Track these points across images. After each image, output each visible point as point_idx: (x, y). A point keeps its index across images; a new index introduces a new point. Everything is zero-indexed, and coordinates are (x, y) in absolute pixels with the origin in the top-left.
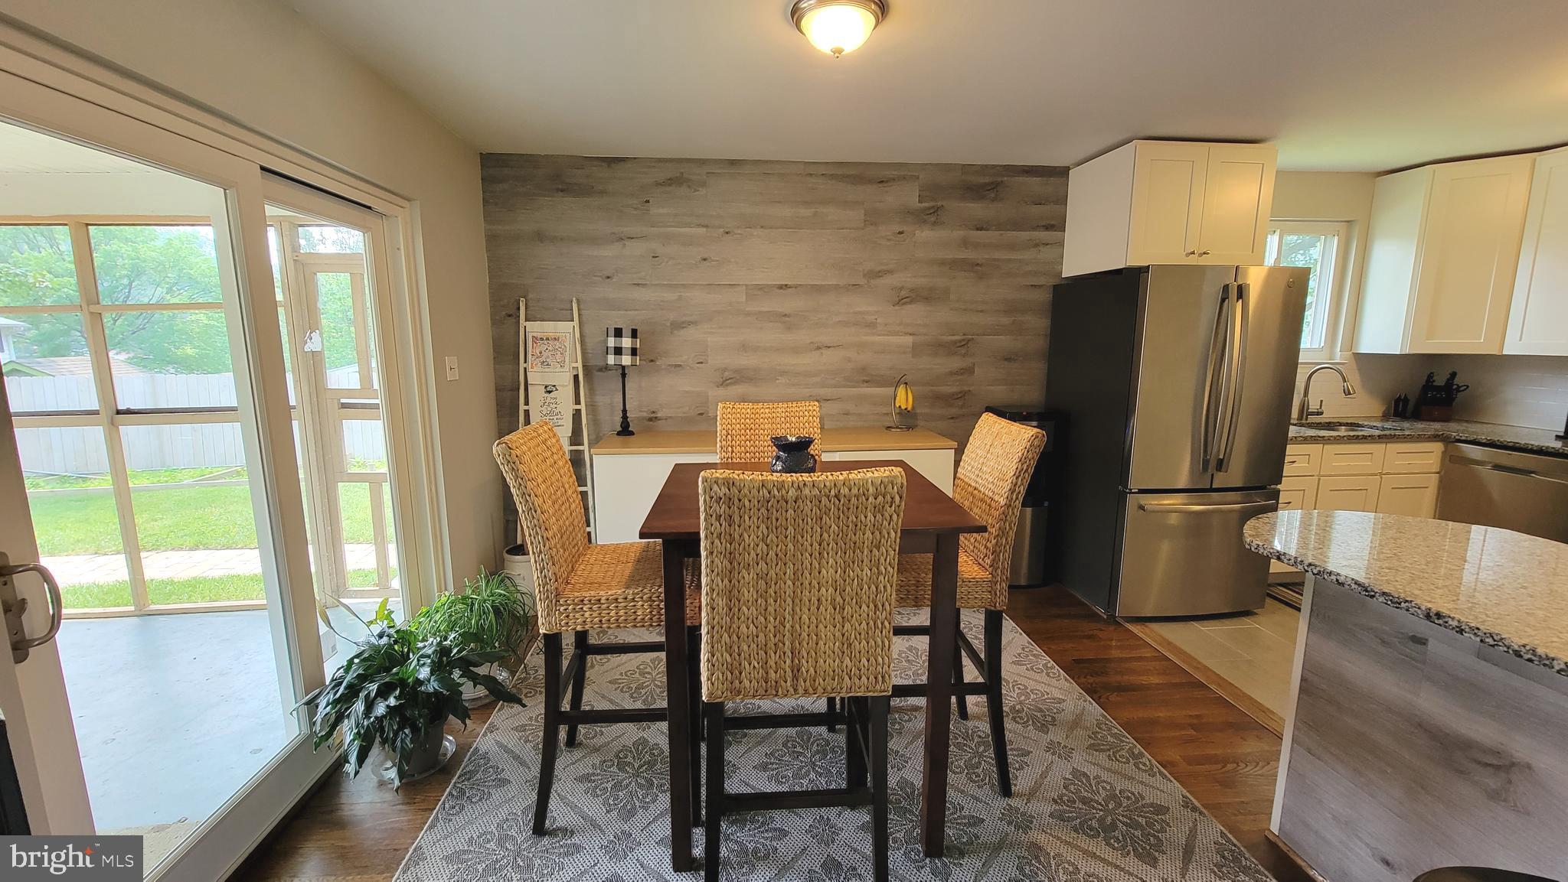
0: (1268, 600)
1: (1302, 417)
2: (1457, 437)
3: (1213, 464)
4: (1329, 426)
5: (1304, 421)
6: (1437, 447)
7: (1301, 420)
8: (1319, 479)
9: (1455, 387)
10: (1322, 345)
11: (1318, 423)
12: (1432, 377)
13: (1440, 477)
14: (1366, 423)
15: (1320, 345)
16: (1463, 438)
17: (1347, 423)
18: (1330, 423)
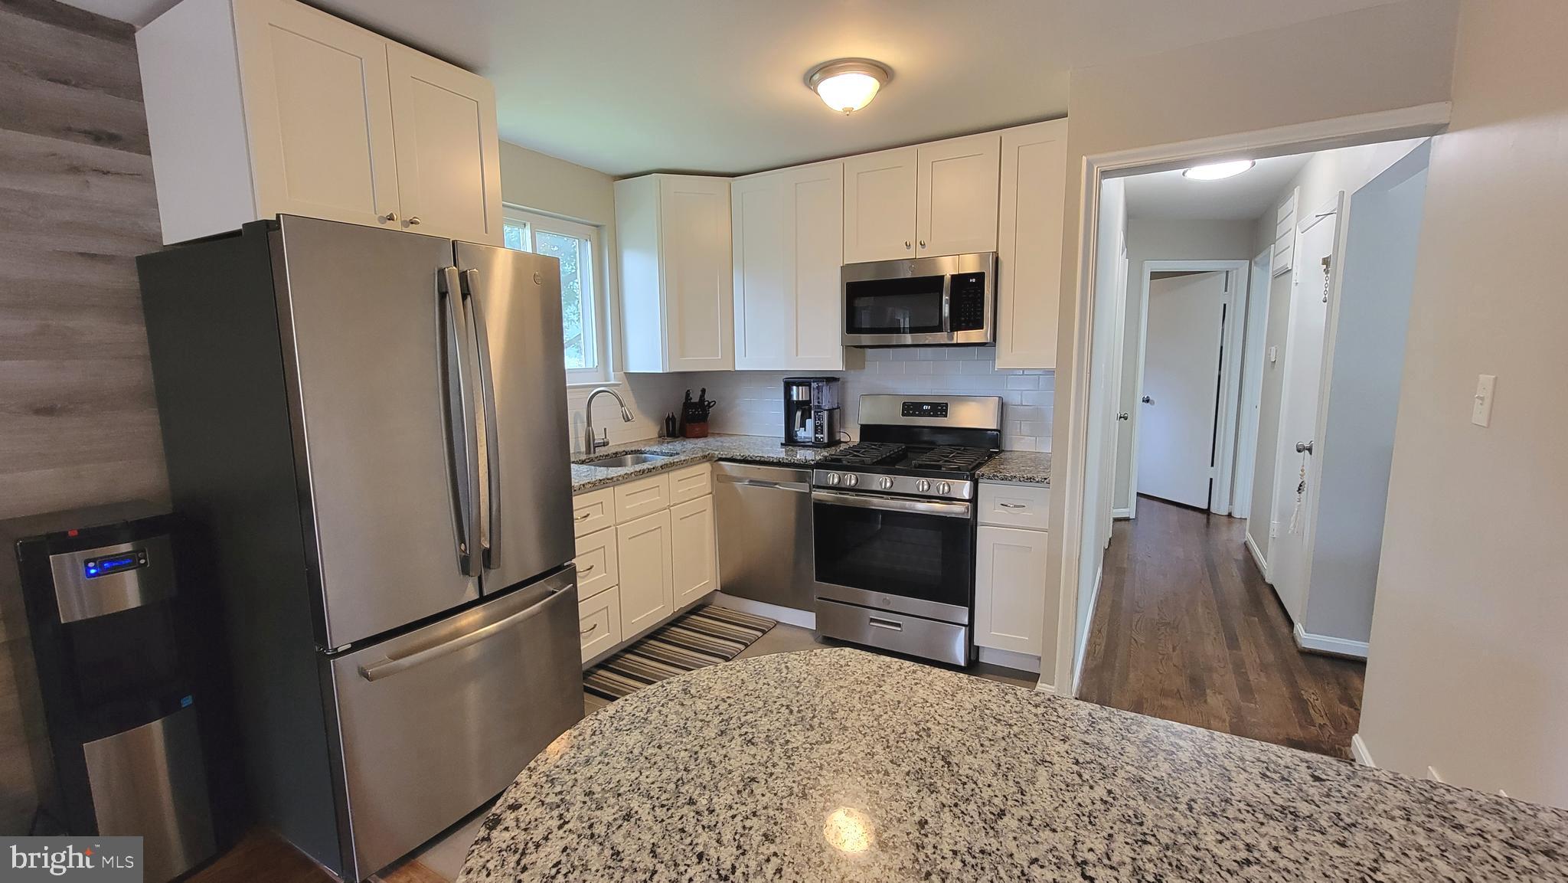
0: (589, 699)
1: (590, 451)
2: (720, 456)
3: (476, 561)
4: (616, 459)
5: (592, 456)
6: (706, 467)
7: (590, 453)
8: (616, 529)
9: (706, 403)
10: (596, 364)
11: (606, 456)
12: (689, 394)
13: (713, 497)
14: (647, 449)
15: (594, 365)
16: (724, 456)
17: (632, 451)
18: (617, 453)
